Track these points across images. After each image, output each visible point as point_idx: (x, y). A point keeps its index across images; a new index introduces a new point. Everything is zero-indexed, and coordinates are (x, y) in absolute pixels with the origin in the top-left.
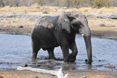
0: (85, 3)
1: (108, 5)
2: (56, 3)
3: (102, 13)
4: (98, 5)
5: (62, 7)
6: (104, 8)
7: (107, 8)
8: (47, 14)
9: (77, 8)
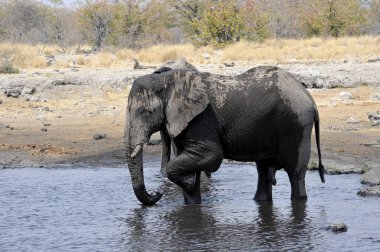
0: (169, 27)
1: (260, 34)
2: (49, 29)
3: (233, 65)
4: (219, 35)
5: (72, 43)
6: (242, 43)
7: (252, 44)
8: (12, 75)
9: (132, 47)
